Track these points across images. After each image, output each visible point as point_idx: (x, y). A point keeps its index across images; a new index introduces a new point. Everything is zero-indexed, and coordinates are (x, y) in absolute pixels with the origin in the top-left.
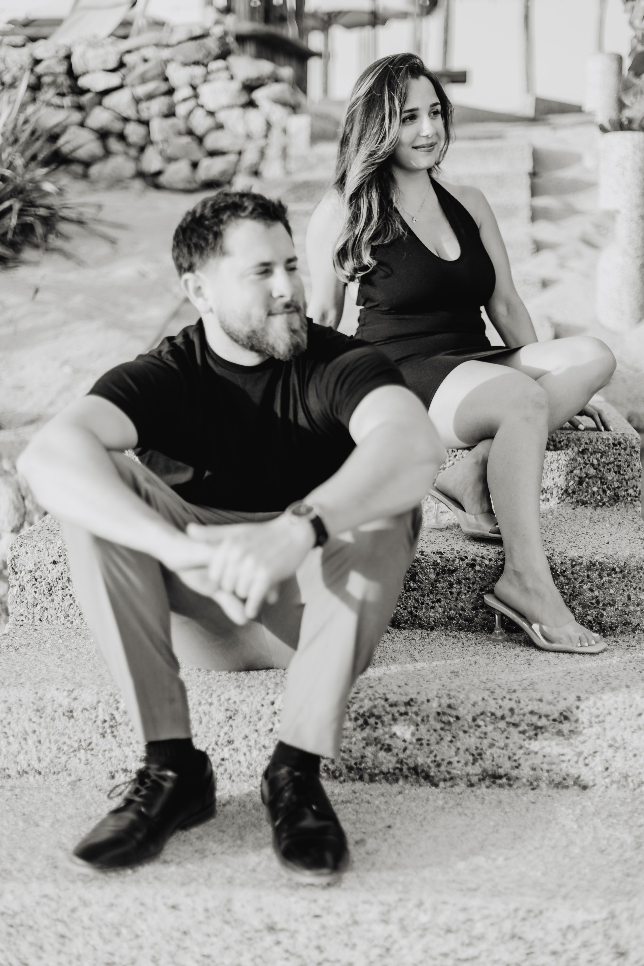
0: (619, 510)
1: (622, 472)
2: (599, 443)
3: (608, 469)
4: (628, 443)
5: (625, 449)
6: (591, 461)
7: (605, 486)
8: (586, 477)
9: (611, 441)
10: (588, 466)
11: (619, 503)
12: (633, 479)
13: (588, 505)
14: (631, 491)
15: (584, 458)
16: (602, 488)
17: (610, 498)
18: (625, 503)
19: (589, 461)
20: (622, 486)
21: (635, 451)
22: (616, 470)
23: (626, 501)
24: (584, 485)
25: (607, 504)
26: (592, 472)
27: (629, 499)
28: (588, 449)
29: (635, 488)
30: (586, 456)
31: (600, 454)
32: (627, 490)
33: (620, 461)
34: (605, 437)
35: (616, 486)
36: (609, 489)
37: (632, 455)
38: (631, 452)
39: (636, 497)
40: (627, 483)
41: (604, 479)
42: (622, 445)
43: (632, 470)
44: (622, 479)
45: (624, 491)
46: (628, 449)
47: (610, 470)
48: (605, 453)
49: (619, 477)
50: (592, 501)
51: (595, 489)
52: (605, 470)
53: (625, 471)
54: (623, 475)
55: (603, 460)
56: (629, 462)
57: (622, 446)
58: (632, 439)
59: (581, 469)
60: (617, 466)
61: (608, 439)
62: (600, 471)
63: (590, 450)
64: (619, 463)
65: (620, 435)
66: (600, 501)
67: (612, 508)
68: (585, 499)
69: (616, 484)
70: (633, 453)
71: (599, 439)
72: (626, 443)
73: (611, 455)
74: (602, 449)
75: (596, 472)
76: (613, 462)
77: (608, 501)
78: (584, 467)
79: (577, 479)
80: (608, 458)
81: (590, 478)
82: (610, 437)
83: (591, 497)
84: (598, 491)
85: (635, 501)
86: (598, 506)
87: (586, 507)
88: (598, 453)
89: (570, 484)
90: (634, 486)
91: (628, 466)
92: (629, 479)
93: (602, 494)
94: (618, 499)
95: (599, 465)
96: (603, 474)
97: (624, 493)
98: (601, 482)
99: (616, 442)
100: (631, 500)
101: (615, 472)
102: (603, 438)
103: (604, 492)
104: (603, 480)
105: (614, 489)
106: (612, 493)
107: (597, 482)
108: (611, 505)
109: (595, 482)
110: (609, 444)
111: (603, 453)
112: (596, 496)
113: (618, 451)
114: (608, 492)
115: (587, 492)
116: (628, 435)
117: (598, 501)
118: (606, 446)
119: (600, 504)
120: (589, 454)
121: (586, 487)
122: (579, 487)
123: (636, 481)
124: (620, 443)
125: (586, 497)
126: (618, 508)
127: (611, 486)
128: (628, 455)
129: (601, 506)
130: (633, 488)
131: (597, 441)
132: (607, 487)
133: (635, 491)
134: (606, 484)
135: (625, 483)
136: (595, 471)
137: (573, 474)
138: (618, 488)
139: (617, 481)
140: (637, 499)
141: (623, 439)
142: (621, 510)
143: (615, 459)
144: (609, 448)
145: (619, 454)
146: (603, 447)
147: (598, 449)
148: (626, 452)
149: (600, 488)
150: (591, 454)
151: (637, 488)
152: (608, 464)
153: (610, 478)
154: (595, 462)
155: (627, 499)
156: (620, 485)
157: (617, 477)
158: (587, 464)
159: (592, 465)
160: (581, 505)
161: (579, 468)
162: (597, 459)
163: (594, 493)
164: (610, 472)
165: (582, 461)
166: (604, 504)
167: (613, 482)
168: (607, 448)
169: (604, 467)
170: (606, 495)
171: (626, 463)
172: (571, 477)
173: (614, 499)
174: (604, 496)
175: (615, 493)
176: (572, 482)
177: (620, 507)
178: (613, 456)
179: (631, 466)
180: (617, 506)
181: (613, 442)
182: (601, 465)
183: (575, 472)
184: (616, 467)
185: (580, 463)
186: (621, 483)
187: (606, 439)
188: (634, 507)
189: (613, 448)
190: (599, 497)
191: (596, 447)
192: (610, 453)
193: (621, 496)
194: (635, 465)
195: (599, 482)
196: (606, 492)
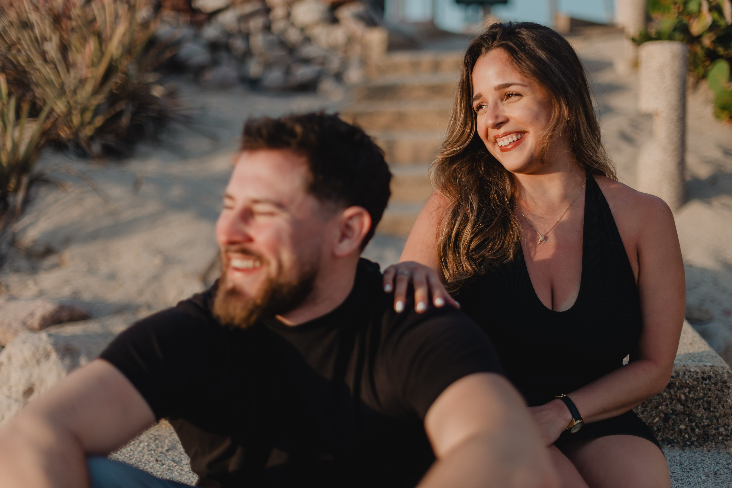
0: (709, 451)
1: (712, 409)
2: (686, 377)
3: (696, 405)
4: (718, 377)
5: (716, 384)
6: (678, 395)
7: (694, 424)
8: (672, 414)
9: (699, 376)
10: (674, 401)
11: (710, 442)
12: (724, 416)
13: (675, 445)
14: (722, 430)
15: (670, 393)
16: (690, 426)
17: (699, 437)
18: (716, 443)
19: (676, 396)
20: (712, 425)
21: (726, 386)
22: (706, 406)
23: (717, 440)
24: (671, 422)
25: (696, 443)
26: (679, 407)
27: (720, 438)
28: (675, 384)
29: (726, 427)
30: (672, 391)
31: (688, 389)
32: (717, 429)
33: (710, 397)
34: (692, 370)
35: (706, 424)
36: (698, 427)
37: (723, 391)
38: (722, 387)
39: (727, 436)
40: (718, 421)
41: (693, 416)
42: (712, 379)
43: (723, 407)
44: (712, 417)
45: (715, 429)
46: (719, 384)
47: (699, 406)
48: (694, 388)
49: (709, 414)
50: (679, 440)
51: (683, 427)
52: (694, 406)
53: (715, 408)
54: (713, 412)
55: (691, 396)
56: (720, 399)
57: (713, 381)
58: (722, 373)
59: (667, 405)
60: (707, 402)
61: (697, 373)
62: (688, 407)
63: (677, 384)
64: (709, 399)
65: (709, 368)
66: (688, 440)
67: (702, 448)
68: (671, 438)
69: (706, 422)
70: (724, 388)
71: (686, 373)
72: (716, 377)
73: (700, 390)
74: (690, 384)
75: (684, 409)
76: (703, 398)
77: (697, 440)
78: (671, 403)
79: (662, 415)
80: (697, 394)
81: (676, 415)
82: (698, 370)
83: (678, 435)
84: (685, 429)
85: (727, 440)
86: (685, 445)
87: (673, 446)
88: (686, 387)
89: (655, 421)
90: (725, 424)
91: (719, 402)
92: (720, 417)
93: (690, 432)
94: (708, 438)
95: (686, 401)
96: (692, 411)
97: (714, 432)
98: (689, 420)
99: (705, 376)
100: (723, 439)
101: (705, 409)
102: (690, 371)
103: (693, 430)
104: (691, 417)
105: (704, 427)
106: (701, 432)
107: (684, 420)
108: (701, 445)
109: (682, 419)
110: (698, 378)
111: (692, 388)
112: (683, 434)
113: (708, 386)
114: (697, 430)
115: (673, 429)
116: (718, 367)
117: (686, 439)
118: (694, 380)
119: (688, 443)
120: (676, 389)
121: (673, 424)
122: (664, 425)
123: (728, 419)
124: (710, 378)
125: (672, 435)
126: (708, 448)
127: (700, 423)
128: (719, 390)
129: (690, 446)
130: (724, 426)
131: (685, 374)
132: (696, 425)
133: (726, 430)
134: (694, 421)
135: (715, 421)
136: (682, 407)
137: (658, 411)
138: (708, 426)
139: (707, 418)
140: (729, 438)
141: (713, 373)
142: (713, 451)
143: (705, 394)
144: (698, 383)
145: (709, 390)
146: (691, 380)
147: (686, 383)
148: (717, 387)
149: (688, 426)
150: (678, 389)
151: (728, 426)
152: (696, 400)
153: (699, 415)
154: (683, 397)
155: (718, 438)
156: (710, 423)
157: (707, 414)
158: (673, 400)
159: (679, 400)
160: (667, 445)
161: (664, 403)
162: (684, 394)
163: (681, 431)
164: (699, 408)
165: (668, 396)
166: (692, 443)
167: (702, 420)
168: (696, 383)
169: (692, 403)
170: (694, 433)
171: (717, 399)
172: (656, 413)
173: (703, 438)
174: (692, 434)
175: (704, 432)
176: (657, 419)
177: (711, 447)
178: (702, 391)
179: (722, 402)
180: (707, 446)
181: (702, 375)
182: (689, 401)
183: (660, 407)
184: (705, 404)
185: (666, 398)
186: (712, 421)
187: (693, 372)
188: (726, 448)
189: (702, 383)
190: (687, 436)
191: (684, 381)
192: (698, 388)
193: (711, 435)
194: (726, 402)
195: (687, 420)
196: (695, 430)
